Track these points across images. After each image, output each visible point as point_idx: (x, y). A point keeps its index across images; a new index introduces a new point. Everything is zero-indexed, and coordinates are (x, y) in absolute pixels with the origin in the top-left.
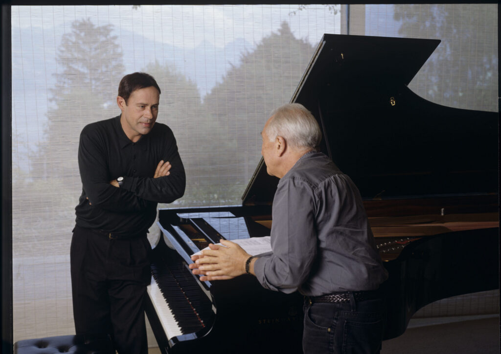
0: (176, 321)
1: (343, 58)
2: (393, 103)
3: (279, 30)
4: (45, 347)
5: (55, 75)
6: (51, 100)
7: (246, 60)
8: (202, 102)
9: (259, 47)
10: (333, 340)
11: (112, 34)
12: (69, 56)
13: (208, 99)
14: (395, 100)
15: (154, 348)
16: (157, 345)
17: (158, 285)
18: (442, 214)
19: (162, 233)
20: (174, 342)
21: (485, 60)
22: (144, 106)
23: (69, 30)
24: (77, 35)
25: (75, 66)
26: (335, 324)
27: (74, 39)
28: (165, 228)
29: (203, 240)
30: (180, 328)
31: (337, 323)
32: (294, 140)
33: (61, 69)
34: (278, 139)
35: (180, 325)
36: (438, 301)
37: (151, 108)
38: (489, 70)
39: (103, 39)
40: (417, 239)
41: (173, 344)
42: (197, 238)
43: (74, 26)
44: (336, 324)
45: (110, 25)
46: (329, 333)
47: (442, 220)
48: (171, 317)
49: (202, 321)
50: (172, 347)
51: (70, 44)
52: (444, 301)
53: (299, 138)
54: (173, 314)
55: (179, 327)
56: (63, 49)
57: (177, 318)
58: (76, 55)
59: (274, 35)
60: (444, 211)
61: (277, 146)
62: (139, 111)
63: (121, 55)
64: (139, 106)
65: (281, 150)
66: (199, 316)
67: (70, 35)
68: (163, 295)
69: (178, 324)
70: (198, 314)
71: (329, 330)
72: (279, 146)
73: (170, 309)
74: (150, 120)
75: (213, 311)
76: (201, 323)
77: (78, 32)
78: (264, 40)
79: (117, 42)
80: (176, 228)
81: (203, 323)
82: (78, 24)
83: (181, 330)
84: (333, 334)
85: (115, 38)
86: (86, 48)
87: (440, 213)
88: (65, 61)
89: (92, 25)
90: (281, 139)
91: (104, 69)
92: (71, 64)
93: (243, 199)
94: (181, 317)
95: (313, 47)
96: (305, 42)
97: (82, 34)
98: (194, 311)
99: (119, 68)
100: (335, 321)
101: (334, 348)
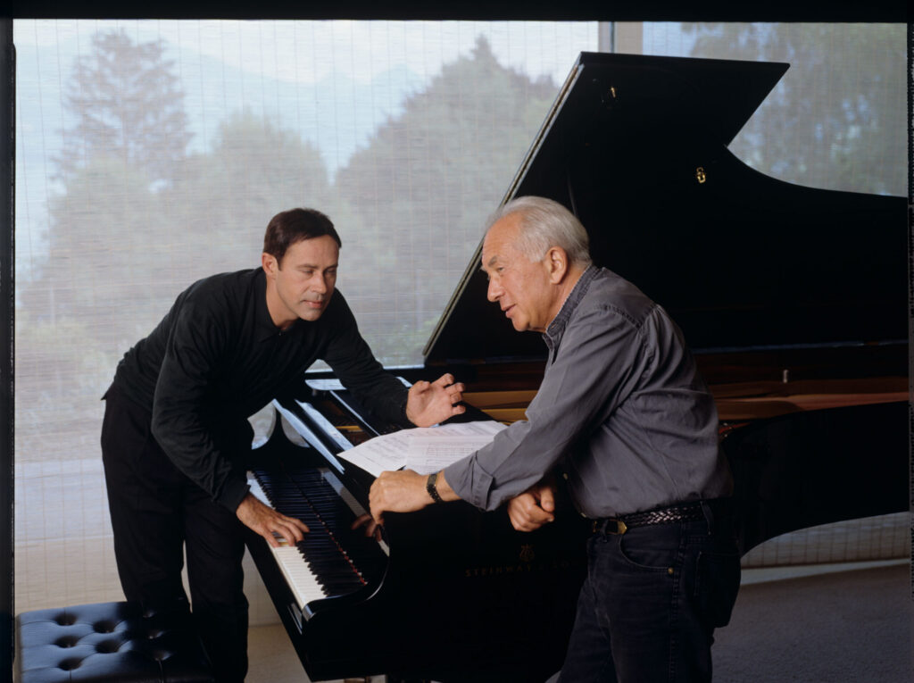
0: (314, 574)
1: (614, 96)
2: (702, 178)
3: (474, 51)
4: (71, 624)
5: (63, 132)
7: (411, 104)
8: (331, 180)
9: (436, 80)
10: (678, 588)
11: (165, 57)
12: (86, 96)
13: (343, 173)
14: (705, 172)
16: (280, 621)
18: (785, 381)
19: (278, 415)
20: (313, 611)
21: (846, 105)
22: (311, 271)
23: (86, 49)
24: (102, 60)
25: (96, 116)
26: (681, 560)
27: (94, 65)
28: (284, 406)
29: (355, 428)
30: (321, 586)
31: (685, 557)
33: (72, 121)
35: (320, 580)
36: (775, 540)
37: (324, 273)
38: (854, 123)
39: (147, 65)
40: (741, 425)
41: (312, 615)
42: (344, 425)
43: (96, 43)
45: (160, 41)
46: (671, 576)
47: (785, 392)
48: (304, 566)
49: (360, 574)
50: (310, 620)
51: (88, 74)
52: (785, 538)
54: (306, 561)
55: (319, 583)
56: (76, 84)
57: (314, 568)
58: (98, 94)
59: (463, 60)
60: (788, 374)
62: (303, 280)
63: (182, 95)
64: (304, 271)
66: (354, 563)
67: (87, 58)
69: (317, 579)
71: (670, 570)
73: (301, 552)
75: (383, 552)
76: (359, 577)
77: (102, 52)
78: (445, 68)
79: (174, 71)
80: (305, 406)
81: (362, 576)
82: (102, 39)
83: (323, 589)
84: (678, 577)
85: (171, 63)
86: (116, 82)
87: (781, 377)
88: (78, 104)
89: (128, 41)
91: (151, 120)
92: (89, 111)
93: (425, 354)
94: (321, 567)
95: (534, 80)
96: (518, 72)
97: (111, 57)
98: (344, 555)
99: (179, 119)
100: (681, 555)
101: (680, 601)
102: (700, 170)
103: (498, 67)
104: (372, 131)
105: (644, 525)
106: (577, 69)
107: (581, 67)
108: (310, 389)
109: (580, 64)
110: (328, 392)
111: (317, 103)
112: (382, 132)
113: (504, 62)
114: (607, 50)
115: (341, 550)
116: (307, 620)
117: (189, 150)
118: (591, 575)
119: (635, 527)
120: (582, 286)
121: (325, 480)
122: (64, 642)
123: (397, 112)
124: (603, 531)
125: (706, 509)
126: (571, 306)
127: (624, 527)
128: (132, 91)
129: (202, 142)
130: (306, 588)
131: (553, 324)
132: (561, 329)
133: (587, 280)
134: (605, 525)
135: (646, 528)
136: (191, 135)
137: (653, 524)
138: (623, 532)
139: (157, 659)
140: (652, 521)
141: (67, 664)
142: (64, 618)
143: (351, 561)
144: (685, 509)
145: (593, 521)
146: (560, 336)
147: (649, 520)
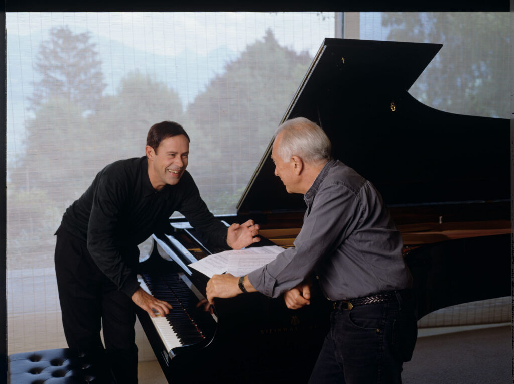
0: (175, 332)
1: (344, 63)
2: (393, 109)
3: (264, 38)
4: (38, 361)
5: (34, 84)
6: (28, 109)
7: (230, 67)
8: (185, 110)
9: (243, 54)
10: (383, 340)
11: (91, 41)
12: (47, 63)
13: (191, 106)
14: (395, 105)
18: (441, 222)
19: (155, 242)
20: (175, 354)
21: (474, 67)
22: (174, 155)
23: (47, 37)
24: (55, 43)
25: (52, 75)
26: (384, 324)
27: (51, 46)
28: (158, 237)
29: (198, 250)
30: (179, 339)
31: (386, 323)
32: (309, 155)
33: (38, 77)
34: (293, 159)
35: (179, 336)
37: (181, 156)
38: (478, 77)
39: (81, 46)
40: (416, 248)
41: (174, 355)
42: (193, 248)
43: (52, 33)
45: (88, 32)
46: (379, 333)
47: (440, 229)
48: (169, 328)
49: (201, 332)
50: (173, 359)
51: (47, 51)
53: (314, 153)
54: (171, 325)
55: (178, 338)
56: (41, 57)
57: (175, 329)
58: (54, 62)
59: (259, 43)
60: (442, 219)
61: (294, 166)
62: (169, 159)
63: (100, 63)
64: (169, 155)
65: (299, 169)
66: (197, 326)
67: (48, 42)
69: (177, 336)
70: (196, 325)
71: (378, 330)
72: (296, 165)
73: (168, 320)
74: (181, 168)
75: (214, 320)
76: (201, 334)
77: (56, 39)
78: (248, 47)
79: (96, 49)
80: (170, 237)
82: (55, 31)
83: (180, 341)
84: (382, 334)
85: (94, 45)
86: (63, 55)
87: (439, 220)
88: (43, 68)
89: (70, 32)
90: (296, 158)
91: (83, 77)
92: (48, 72)
93: (237, 208)
94: (179, 329)
95: (298, 54)
96: (289, 49)
97: (61, 41)
98: (192, 322)
99: (99, 76)
100: (384, 321)
101: (383, 348)
102: (392, 104)
103: (278, 46)
104: (207, 82)
105: (363, 304)
106: (323, 47)
107: (325, 47)
108: (173, 228)
109: (325, 45)
110: (183, 230)
111: (176, 67)
112: (213, 83)
113: (282, 43)
114: (340, 37)
115: (190, 319)
116: (171, 358)
117: (104, 94)
119: (358, 305)
120: (325, 171)
121: (181, 279)
122: (34, 371)
123: (221, 72)
124: (340, 308)
125: (398, 295)
126: (319, 182)
127: (351, 306)
128: (72, 61)
129: (111, 90)
130: (171, 341)
131: (308, 192)
132: (313, 195)
133: (328, 167)
134: (340, 305)
135: (364, 306)
136: (106, 85)
137: (368, 304)
138: (351, 308)
139: (87, 381)
142: (34, 358)
144: (386, 295)
145: (333, 302)
146: (312, 199)
147: (366, 302)
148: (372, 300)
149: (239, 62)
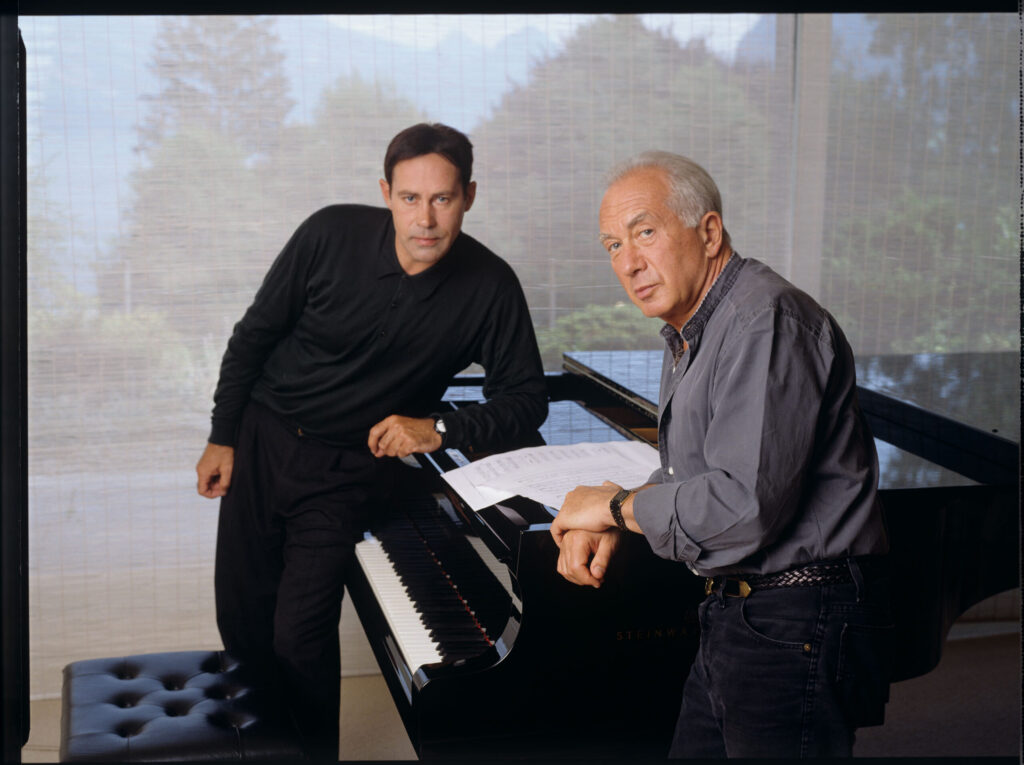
0: (427, 628)
4: (132, 677)
5: (147, 97)
6: (136, 150)
7: (542, 71)
9: (571, 44)
10: (816, 670)
12: (175, 58)
15: (371, 675)
16: (379, 671)
17: (382, 545)
20: (428, 677)
26: (820, 634)
31: (826, 630)
35: (435, 637)
37: (431, 202)
41: (426, 682)
44: (823, 632)
46: (808, 654)
49: (484, 630)
54: (418, 611)
55: (434, 641)
56: (164, 44)
57: (428, 621)
63: (282, 57)
66: (476, 616)
68: (394, 567)
71: (807, 647)
75: (514, 606)
76: (482, 634)
79: (274, 31)
81: (487, 633)
83: (438, 649)
84: (816, 656)
86: (208, 41)
88: (167, 68)
91: (246, 85)
92: (179, 76)
94: (436, 619)
95: (683, 46)
96: (665, 35)
98: (463, 605)
99: (280, 83)
100: (821, 627)
101: (818, 687)
103: (642, 29)
105: (772, 588)
115: (461, 598)
116: (419, 689)
117: (288, 122)
118: (704, 650)
119: (762, 589)
120: (727, 278)
121: (442, 509)
122: (123, 700)
124: (720, 594)
125: (853, 569)
126: (713, 302)
127: (746, 589)
128: (226, 53)
130: (418, 647)
131: (688, 324)
132: (697, 332)
133: (732, 270)
134: (722, 585)
135: (775, 591)
136: (291, 104)
137: (785, 586)
138: (746, 594)
139: (234, 726)
140: (784, 582)
141: (126, 729)
142: (124, 669)
143: (473, 613)
144: (827, 568)
146: (697, 339)
147: (780, 581)
148: (796, 578)
149: (561, 59)
